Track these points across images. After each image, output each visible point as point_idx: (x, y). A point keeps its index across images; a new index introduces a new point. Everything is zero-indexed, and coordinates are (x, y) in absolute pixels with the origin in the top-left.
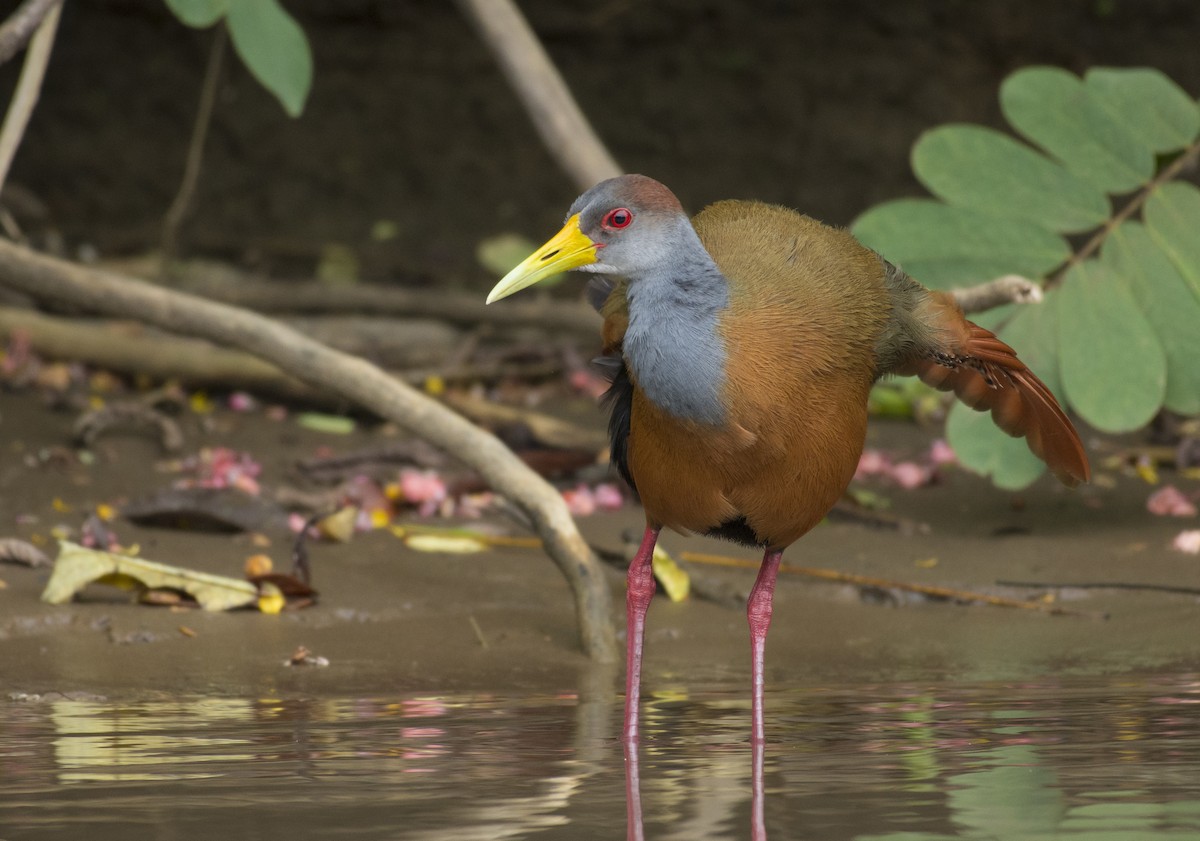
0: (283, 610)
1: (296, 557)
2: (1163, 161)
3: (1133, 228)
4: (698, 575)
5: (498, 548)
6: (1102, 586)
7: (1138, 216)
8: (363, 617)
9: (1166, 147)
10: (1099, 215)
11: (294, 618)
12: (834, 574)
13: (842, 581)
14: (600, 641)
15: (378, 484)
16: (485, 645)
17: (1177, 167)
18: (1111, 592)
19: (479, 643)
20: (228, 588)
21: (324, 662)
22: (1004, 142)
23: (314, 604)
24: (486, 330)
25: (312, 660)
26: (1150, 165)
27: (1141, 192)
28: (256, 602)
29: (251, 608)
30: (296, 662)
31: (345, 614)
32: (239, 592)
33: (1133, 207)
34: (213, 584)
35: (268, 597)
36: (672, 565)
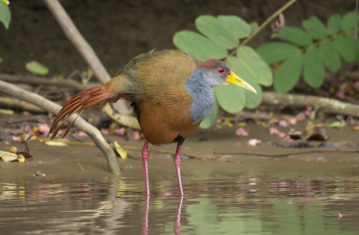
0: (25, 161)
1: (25, 147)
2: (242, 40)
3: (234, 58)
4: (129, 152)
5: (70, 145)
6: (236, 154)
7: (235, 55)
8: (45, 163)
9: (242, 36)
10: (224, 55)
11: (28, 163)
12: (165, 151)
13: (167, 153)
14: (116, 169)
15: (32, 128)
16: (83, 170)
17: (245, 42)
18: (237, 156)
19: (81, 170)
20: (10, 155)
21: (44, 175)
22: (198, 35)
23: (32, 160)
24: (41, 87)
25: (41, 175)
26: (238, 41)
27: (235, 49)
28: (18, 159)
29: (16, 161)
30: (37, 175)
31: (40, 162)
32: (14, 157)
33: (233, 53)
34: (6, 154)
35: (21, 158)
36: (122, 149)
